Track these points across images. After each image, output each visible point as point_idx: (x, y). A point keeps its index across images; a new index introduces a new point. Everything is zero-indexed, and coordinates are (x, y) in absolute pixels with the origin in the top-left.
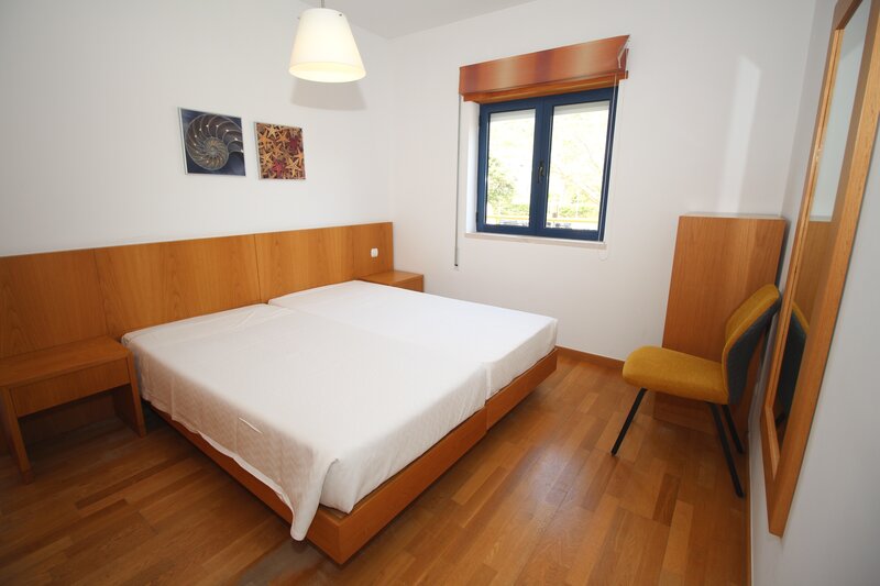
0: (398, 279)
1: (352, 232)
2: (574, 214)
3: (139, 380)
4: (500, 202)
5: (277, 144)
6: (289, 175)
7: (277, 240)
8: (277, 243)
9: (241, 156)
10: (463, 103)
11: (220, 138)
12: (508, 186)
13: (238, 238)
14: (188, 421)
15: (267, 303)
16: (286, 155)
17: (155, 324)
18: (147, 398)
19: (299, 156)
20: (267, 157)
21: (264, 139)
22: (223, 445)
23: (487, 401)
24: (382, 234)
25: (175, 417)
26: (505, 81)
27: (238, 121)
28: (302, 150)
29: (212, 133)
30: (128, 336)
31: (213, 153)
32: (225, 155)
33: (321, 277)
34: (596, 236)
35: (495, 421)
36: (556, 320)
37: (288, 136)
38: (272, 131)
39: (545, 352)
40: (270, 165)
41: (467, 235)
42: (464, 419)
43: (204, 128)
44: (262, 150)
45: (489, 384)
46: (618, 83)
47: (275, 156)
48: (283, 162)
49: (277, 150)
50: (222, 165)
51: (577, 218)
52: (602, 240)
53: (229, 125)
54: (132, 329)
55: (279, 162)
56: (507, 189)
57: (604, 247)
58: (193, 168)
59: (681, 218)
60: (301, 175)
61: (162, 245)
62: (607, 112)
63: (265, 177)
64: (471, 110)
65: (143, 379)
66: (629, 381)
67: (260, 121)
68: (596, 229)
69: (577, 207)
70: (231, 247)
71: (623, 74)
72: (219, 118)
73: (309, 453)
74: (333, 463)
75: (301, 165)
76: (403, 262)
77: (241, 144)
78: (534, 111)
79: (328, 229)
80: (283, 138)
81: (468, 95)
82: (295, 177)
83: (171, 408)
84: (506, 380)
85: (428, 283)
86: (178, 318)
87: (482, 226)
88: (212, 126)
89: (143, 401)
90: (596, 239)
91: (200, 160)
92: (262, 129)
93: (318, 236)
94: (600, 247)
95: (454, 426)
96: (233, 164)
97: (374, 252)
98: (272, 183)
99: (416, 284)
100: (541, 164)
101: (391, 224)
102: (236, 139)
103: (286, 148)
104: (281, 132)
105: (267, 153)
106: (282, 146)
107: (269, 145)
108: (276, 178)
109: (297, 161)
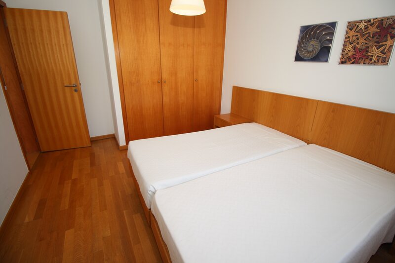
5: (364, 35)
6: (368, 61)
7: (333, 109)
8: (333, 111)
9: (329, 49)
11: (317, 39)
13: (308, 100)
16: (371, 44)
19: (387, 43)
20: (349, 47)
21: (352, 33)
27: (334, 24)
29: (314, 37)
31: (311, 49)
32: (318, 49)
37: (380, 25)
38: (362, 26)
40: (350, 54)
43: (310, 34)
44: (347, 41)
47: (358, 46)
48: (365, 50)
49: (362, 40)
50: (314, 55)
53: (326, 29)
55: (361, 50)
58: (298, 58)
60: (384, 61)
63: (343, 63)
72: (320, 26)
75: (386, 52)
77: (330, 41)
80: (372, 30)
82: (375, 63)
88: (315, 32)
91: (303, 54)
92: (352, 26)
96: (322, 55)
102: (328, 38)
103: (373, 38)
104: (371, 25)
105: (351, 44)
106: (369, 36)
107: (354, 38)
108: (353, 63)
109: (383, 48)
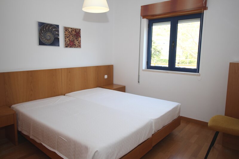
0: (115, 87)
1: (97, 68)
2: (187, 63)
3: (17, 123)
4: (155, 58)
5: (71, 35)
6: (75, 46)
7: (69, 71)
8: (69, 72)
9: (58, 39)
10: (142, 19)
11: (51, 32)
12: (158, 51)
13: (55, 70)
14: (37, 138)
15: (64, 95)
16: (74, 39)
17: (23, 102)
18: (20, 130)
19: (79, 39)
20: (67, 39)
21: (67, 33)
22: (51, 147)
23: (153, 135)
24: (109, 69)
25: (31, 137)
26: (158, 11)
27: (58, 26)
28: (80, 37)
29: (49, 30)
30: (13, 106)
31: (48, 38)
32: (53, 39)
33: (85, 86)
34: (196, 71)
35: (156, 144)
36: (180, 104)
37: (76, 32)
38: (70, 30)
39: (176, 117)
40: (68, 43)
41: (143, 70)
42: (144, 141)
43: (46, 29)
44: (66, 37)
45: (154, 128)
46: (203, 12)
47: (71, 39)
48: (73, 41)
49: (71, 37)
50: (51, 42)
51: (188, 64)
52: (198, 72)
53: (55, 28)
54: (15, 104)
55: (72, 41)
56: (158, 53)
57: (199, 75)
58: (41, 43)
59: (230, 63)
60: (79, 46)
61: (28, 72)
62: (199, 22)
63: (66, 47)
64: (145, 22)
65: (19, 122)
66: (211, 128)
67: (65, 26)
68: (196, 68)
69: (188, 60)
70: (53, 73)
71: (205, 8)
72: (51, 25)
73: (86, 148)
74: (96, 152)
75: (80, 43)
76: (117, 80)
77: (58, 35)
78: (170, 22)
79: (89, 67)
80: (74, 33)
81: (144, 16)
82: (77, 47)
83: (30, 134)
84: (160, 127)
85: (127, 89)
86: (31, 100)
87: (149, 67)
88: (49, 28)
89: (18, 131)
90: (196, 72)
91: (44, 40)
92: (66, 29)
93: (85, 70)
94: (197, 75)
95: (140, 143)
96: (55, 42)
97: (106, 77)
98: (69, 49)
99: (122, 89)
100: (173, 43)
101: (113, 65)
102: (57, 33)
103: (74, 36)
104: (73, 30)
105: (68, 38)
106: (73, 35)
107: (68, 35)
108: (70, 47)
109: (78, 41)
